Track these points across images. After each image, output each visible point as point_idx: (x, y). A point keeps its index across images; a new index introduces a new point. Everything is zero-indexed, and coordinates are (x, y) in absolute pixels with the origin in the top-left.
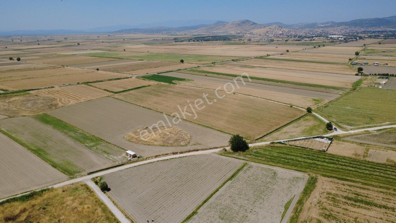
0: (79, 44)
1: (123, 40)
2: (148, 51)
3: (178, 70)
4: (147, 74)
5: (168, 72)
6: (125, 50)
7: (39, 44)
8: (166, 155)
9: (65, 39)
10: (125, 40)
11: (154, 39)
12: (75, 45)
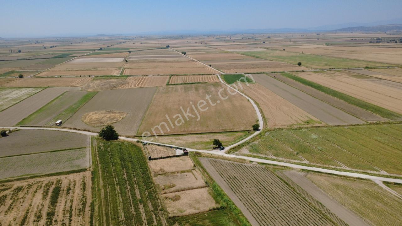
0: (264, 43)
1: (317, 39)
2: (303, 52)
3: (272, 73)
4: (236, 73)
5: (258, 73)
6: (284, 50)
7: (234, 42)
8: (70, 128)
9: (268, 37)
10: (319, 39)
11: (352, 39)
12: (260, 43)
